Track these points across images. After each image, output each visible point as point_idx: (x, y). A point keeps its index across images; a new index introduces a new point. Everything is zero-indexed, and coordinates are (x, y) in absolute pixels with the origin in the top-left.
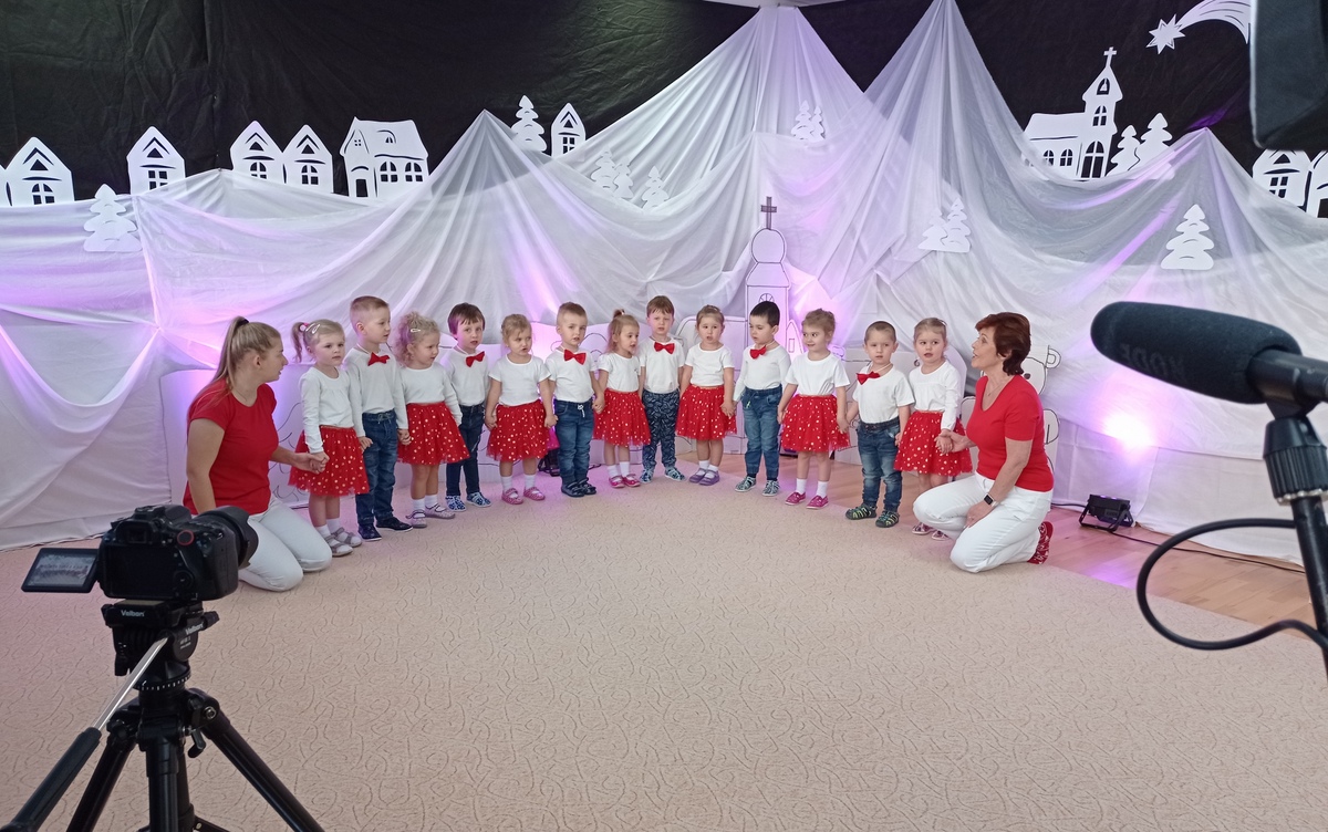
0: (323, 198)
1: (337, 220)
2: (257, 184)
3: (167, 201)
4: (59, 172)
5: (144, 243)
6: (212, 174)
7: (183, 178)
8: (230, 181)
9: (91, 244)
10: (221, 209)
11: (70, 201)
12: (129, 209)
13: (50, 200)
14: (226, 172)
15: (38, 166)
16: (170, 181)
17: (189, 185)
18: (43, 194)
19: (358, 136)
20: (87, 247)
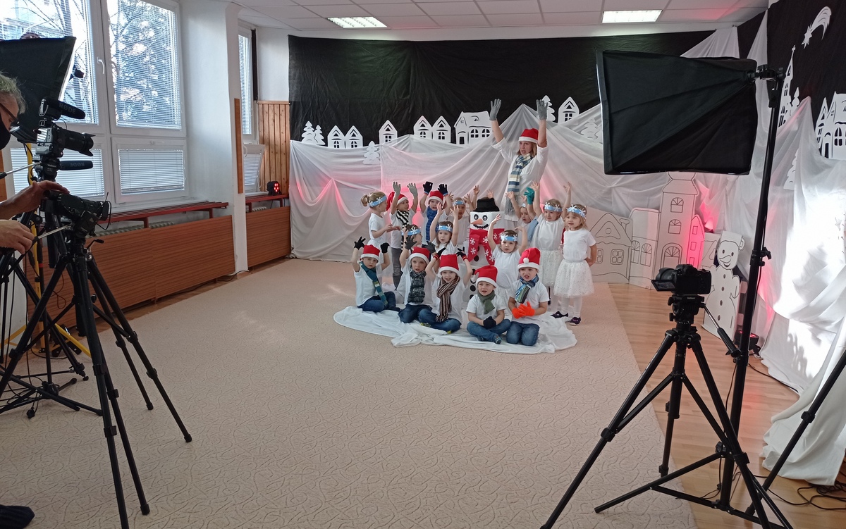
0: (446, 145)
1: (450, 153)
2: (422, 140)
3: (391, 147)
4: (359, 137)
5: (381, 162)
6: (407, 136)
7: (397, 138)
8: (413, 139)
9: (366, 161)
10: (408, 150)
11: (362, 147)
12: (378, 150)
13: (356, 146)
14: (411, 135)
15: (354, 135)
16: (392, 139)
17: (398, 140)
18: (354, 144)
19: (463, 119)
20: (364, 163)
